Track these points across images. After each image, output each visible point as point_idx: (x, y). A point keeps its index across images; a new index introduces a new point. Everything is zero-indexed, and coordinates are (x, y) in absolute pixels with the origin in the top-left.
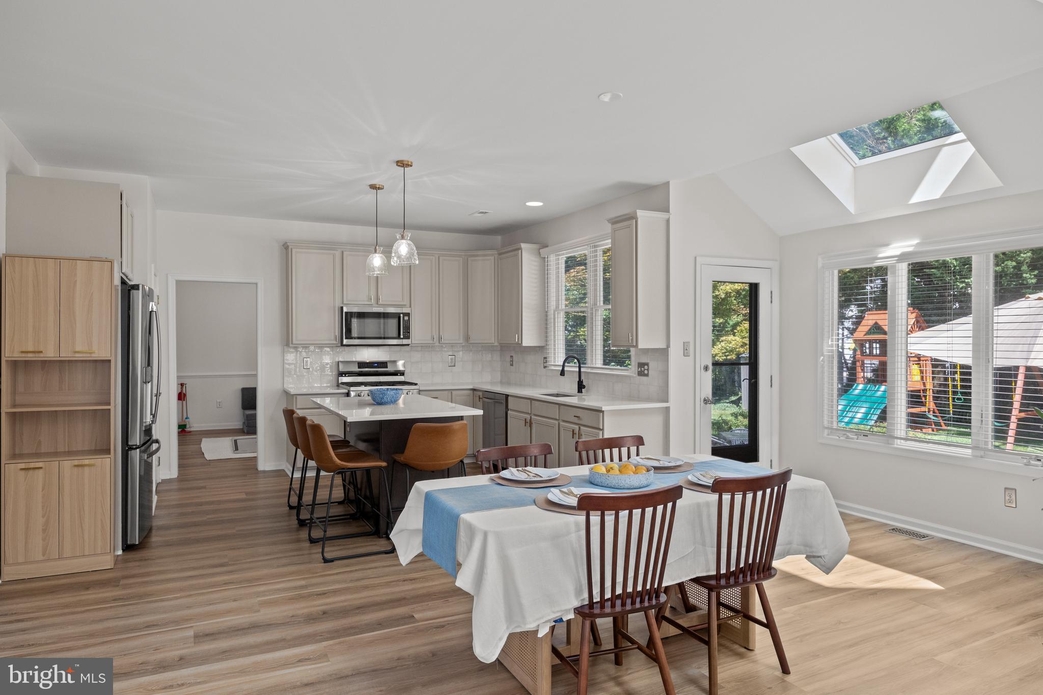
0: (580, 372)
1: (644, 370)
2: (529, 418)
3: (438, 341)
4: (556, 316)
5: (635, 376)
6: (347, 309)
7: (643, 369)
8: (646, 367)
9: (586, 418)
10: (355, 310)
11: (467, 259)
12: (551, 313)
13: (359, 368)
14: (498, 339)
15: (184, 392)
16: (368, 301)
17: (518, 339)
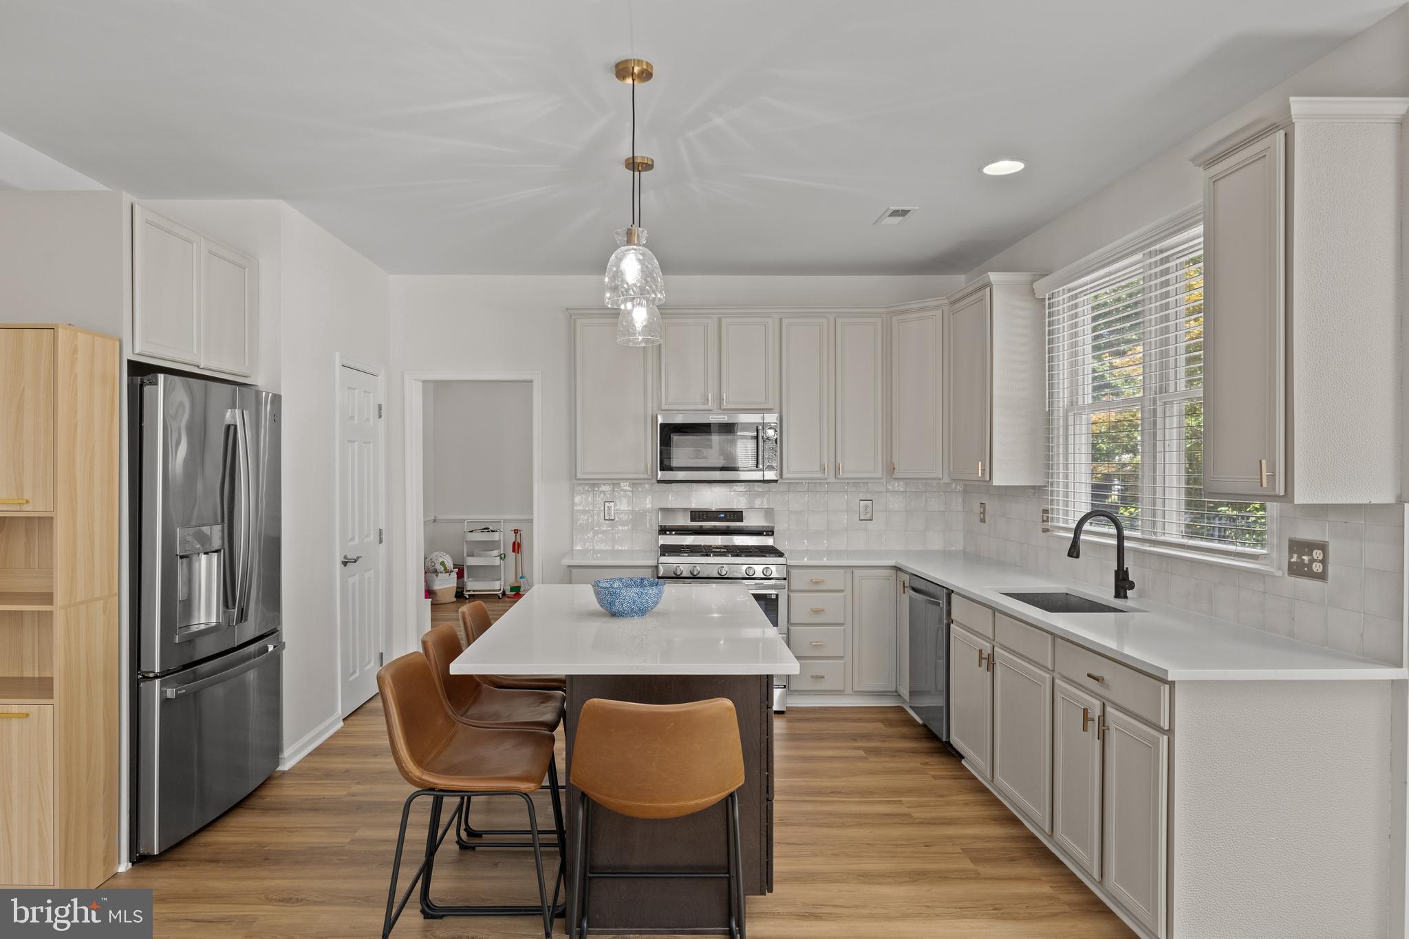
0: (1120, 549)
1: (1312, 561)
2: (989, 651)
3: (832, 475)
4: (1071, 422)
5: (1279, 573)
6: (664, 419)
7: (1306, 558)
8: (1317, 554)
9: (1121, 687)
10: (679, 419)
11: (891, 319)
12: (1059, 414)
13: (691, 521)
14: (949, 470)
15: (518, 540)
16: (704, 404)
17: (983, 470)
